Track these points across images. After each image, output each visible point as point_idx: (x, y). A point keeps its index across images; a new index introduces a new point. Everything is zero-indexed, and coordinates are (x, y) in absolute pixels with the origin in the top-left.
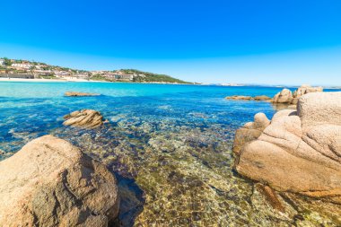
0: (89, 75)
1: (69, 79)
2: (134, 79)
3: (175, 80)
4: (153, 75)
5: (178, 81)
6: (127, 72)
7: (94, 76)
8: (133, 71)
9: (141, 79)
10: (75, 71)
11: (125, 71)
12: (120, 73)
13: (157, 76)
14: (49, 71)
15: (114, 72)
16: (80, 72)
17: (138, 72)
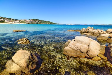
0: (20, 21)
1: (11, 23)
2: (37, 23)
3: (52, 23)
4: (44, 21)
5: (53, 23)
6: (34, 20)
7: (22, 22)
8: (36, 19)
9: (40, 23)
10: (14, 20)
11: (33, 19)
12: (32, 20)
13: (45, 21)
14: (2, 20)
15: (29, 20)
16: (16, 20)
17: (38, 20)
